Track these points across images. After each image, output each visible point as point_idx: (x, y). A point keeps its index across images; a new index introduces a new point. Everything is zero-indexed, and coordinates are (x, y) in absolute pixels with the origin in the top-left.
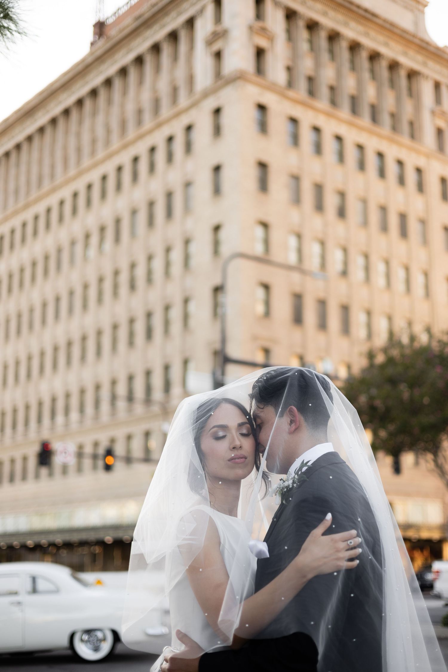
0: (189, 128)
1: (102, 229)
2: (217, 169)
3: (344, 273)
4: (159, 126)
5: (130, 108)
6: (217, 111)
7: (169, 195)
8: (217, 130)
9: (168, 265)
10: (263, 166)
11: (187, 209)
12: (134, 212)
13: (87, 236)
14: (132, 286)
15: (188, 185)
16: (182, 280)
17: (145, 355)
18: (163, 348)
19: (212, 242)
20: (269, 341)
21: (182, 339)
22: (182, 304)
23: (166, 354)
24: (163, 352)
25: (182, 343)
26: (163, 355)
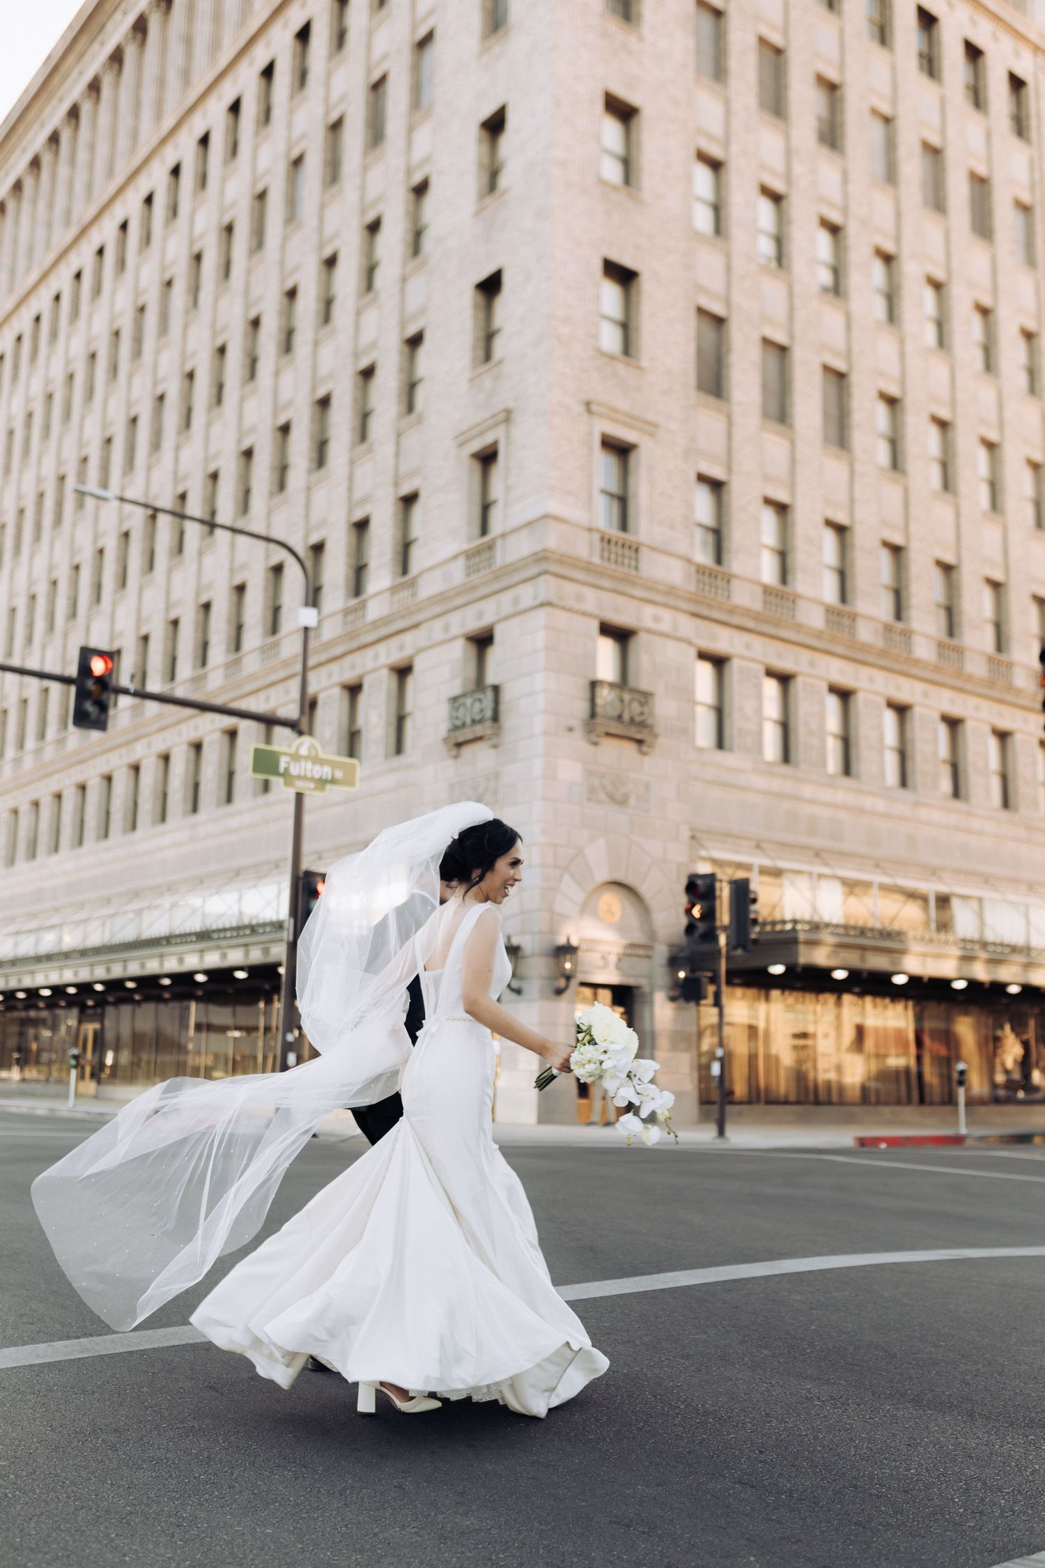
7: (377, 88)
14: (288, 345)
15: (424, 42)
16: (403, 291)
17: (308, 506)
18: (351, 479)
19: (481, 165)
20: (632, 420)
21: (398, 444)
22: (401, 353)
23: (358, 494)
24: (350, 490)
25: (397, 454)
26: (350, 498)
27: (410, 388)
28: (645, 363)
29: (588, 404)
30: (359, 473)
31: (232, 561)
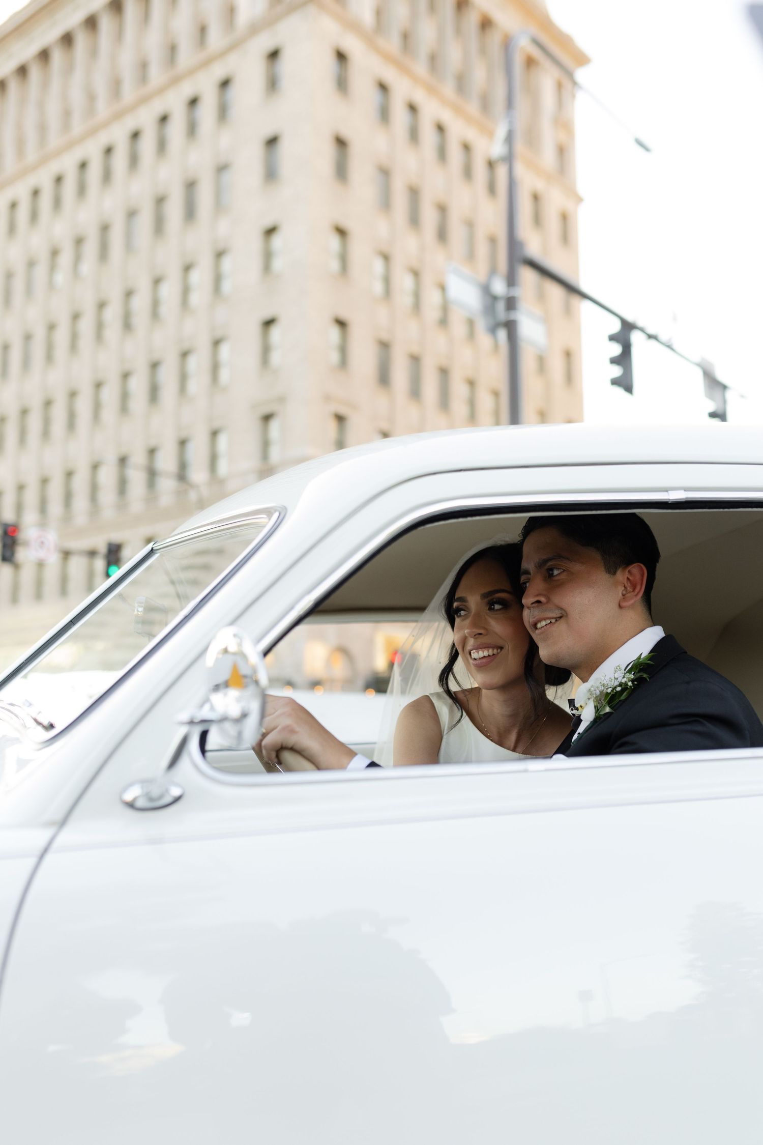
0: (225, 84)
1: (79, 242)
2: (272, 142)
4: (175, 81)
5: (127, 59)
6: (274, 55)
7: (191, 186)
8: (272, 84)
9: (186, 291)
11: (220, 205)
12: (132, 214)
13: (55, 253)
14: (127, 325)
15: (222, 168)
22: (209, 348)
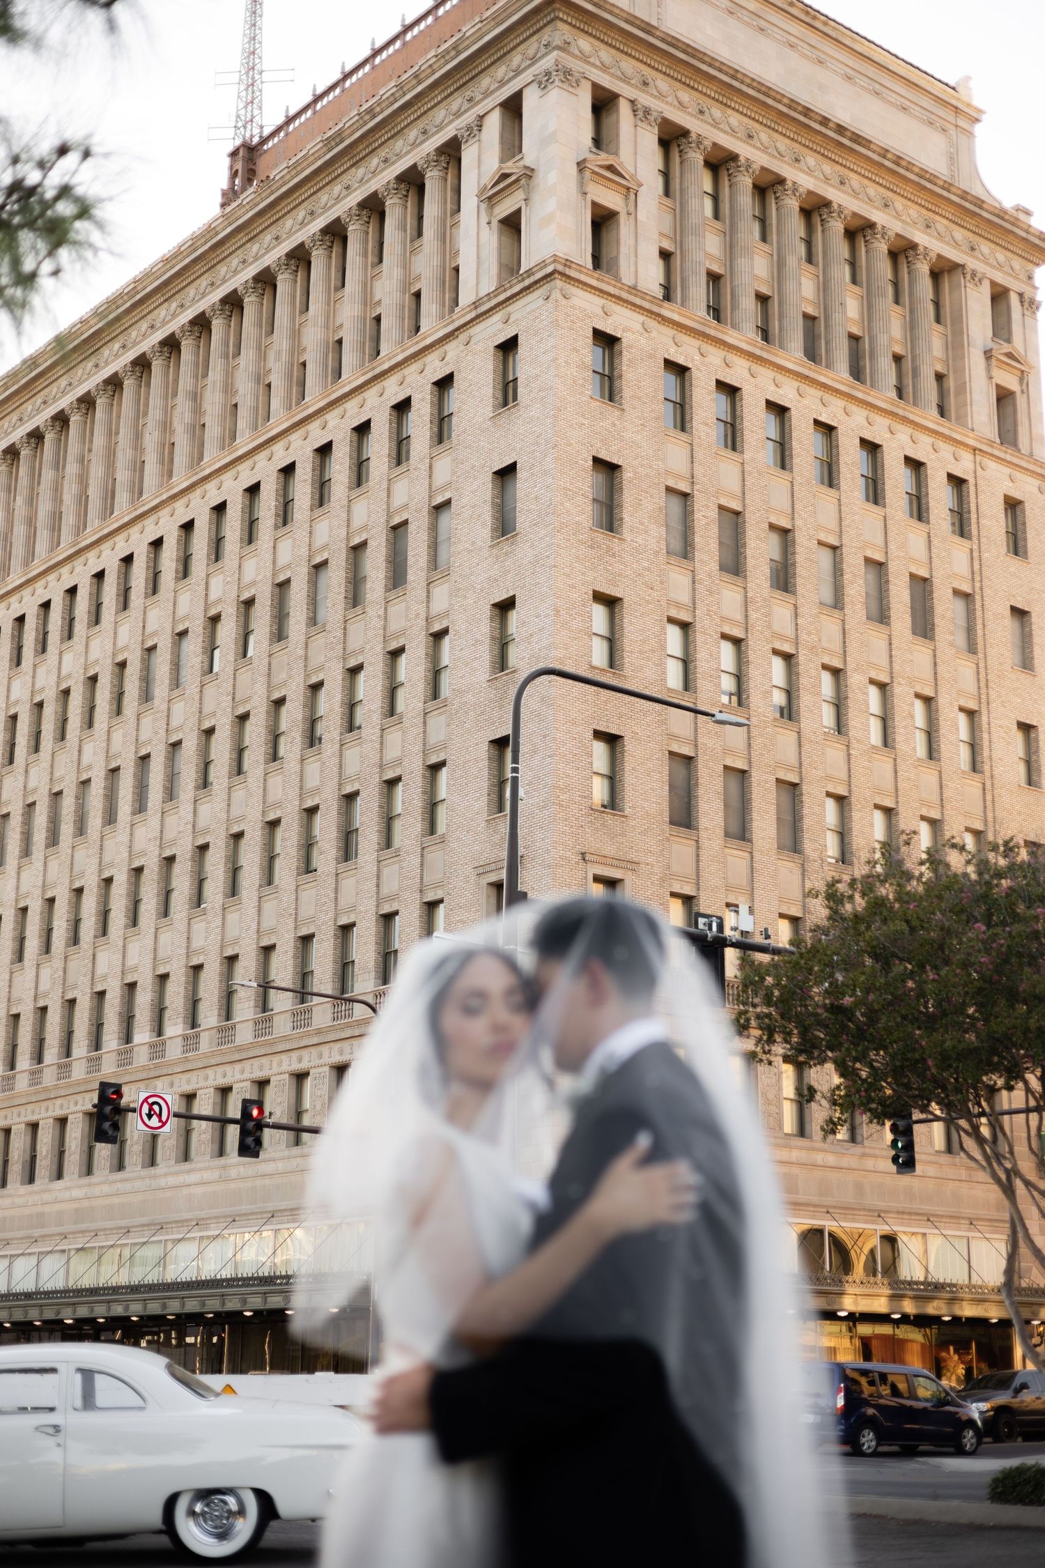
1: (247, 606)
2: (507, 473)
3: (789, 712)
4: (376, 379)
6: (509, 347)
7: (398, 530)
8: (507, 392)
10: (607, 468)
11: (436, 563)
12: (318, 568)
15: (440, 508)
16: (425, 723)
17: (336, 890)
18: (378, 877)
19: (492, 638)
20: (618, 862)
21: (422, 856)
22: (424, 777)
23: (385, 891)
24: (378, 886)
25: (422, 865)
26: (378, 893)
27: (432, 807)
28: (628, 811)
29: (583, 854)
30: (386, 872)
31: (259, 923)
